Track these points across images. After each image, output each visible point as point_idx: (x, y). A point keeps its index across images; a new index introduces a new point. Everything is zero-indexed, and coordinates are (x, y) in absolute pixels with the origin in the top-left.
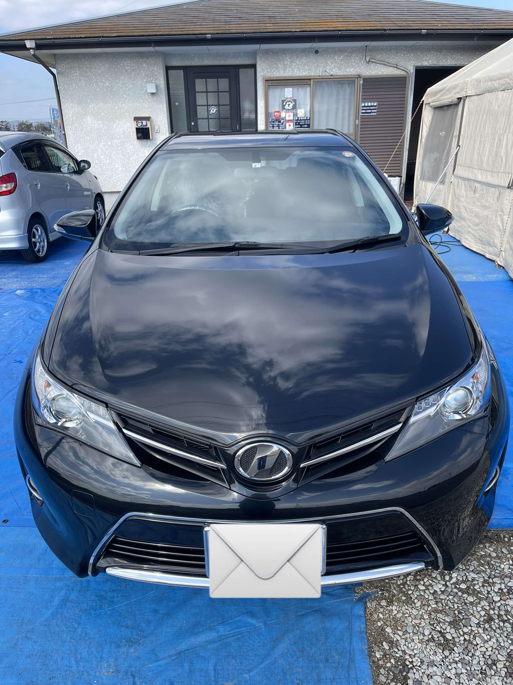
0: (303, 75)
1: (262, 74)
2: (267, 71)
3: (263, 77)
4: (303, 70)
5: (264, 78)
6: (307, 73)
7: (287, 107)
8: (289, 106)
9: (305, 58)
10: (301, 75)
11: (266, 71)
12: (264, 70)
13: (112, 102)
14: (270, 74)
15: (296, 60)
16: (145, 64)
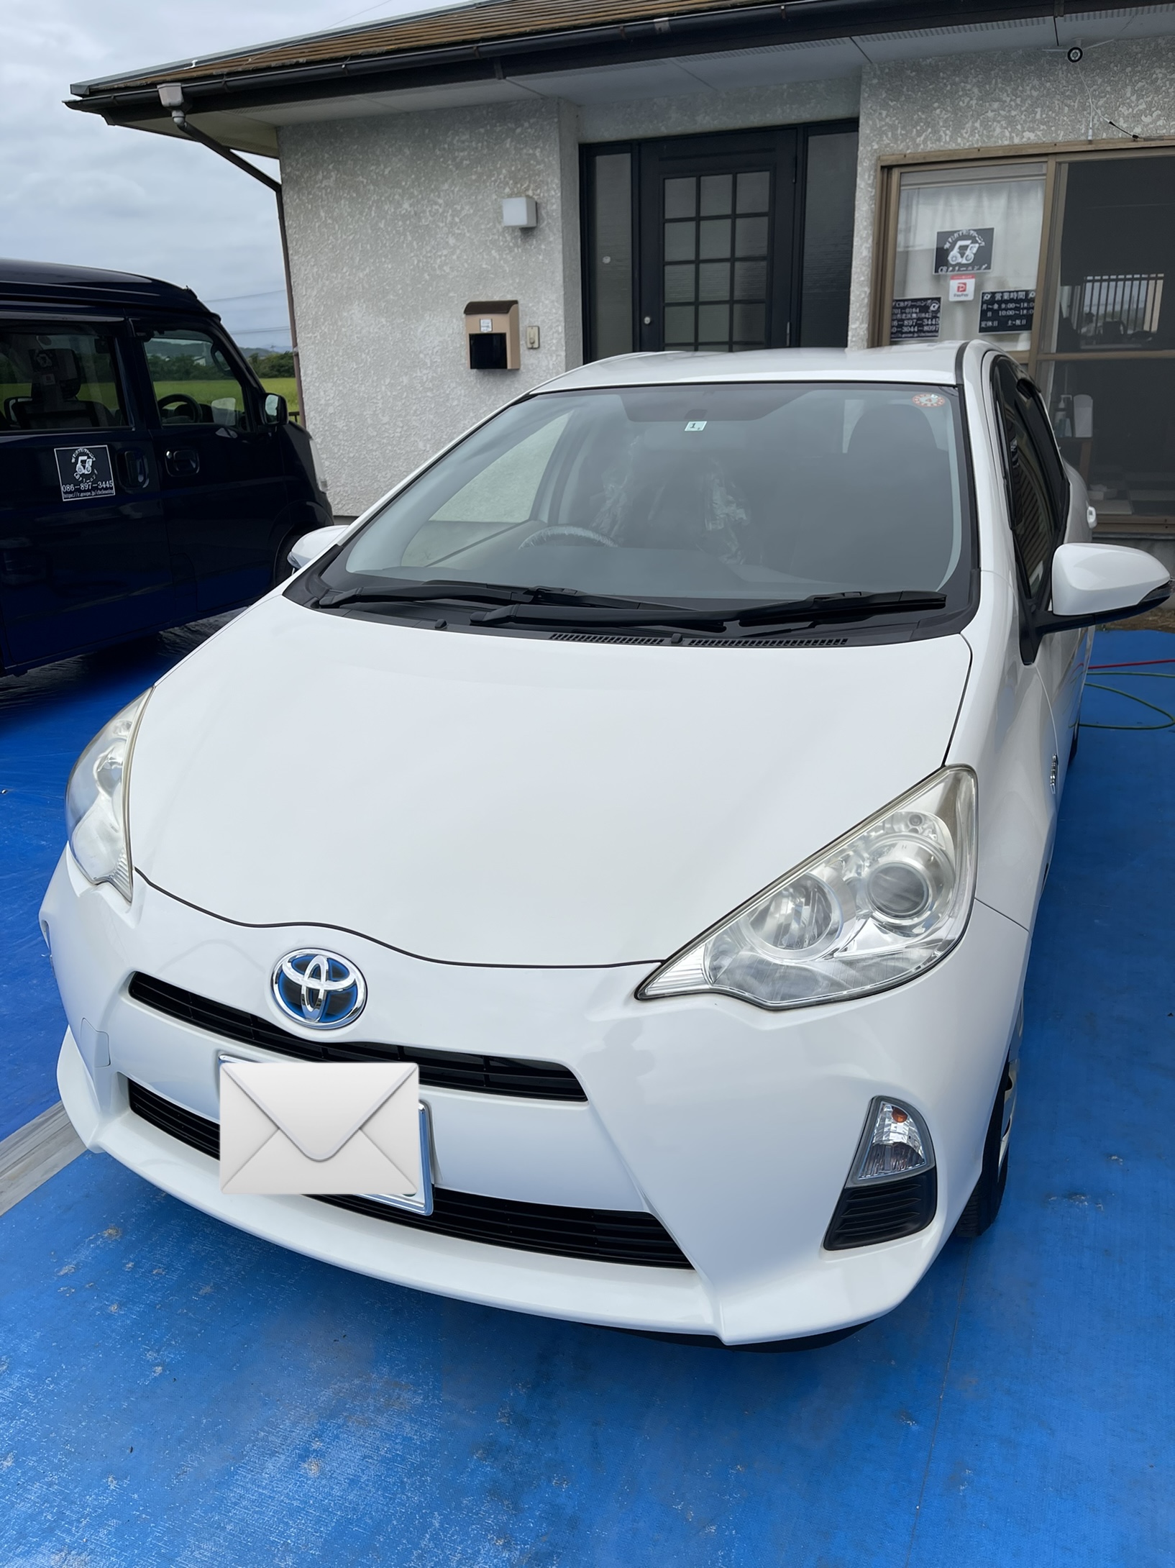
0: (1025, 140)
1: (876, 147)
2: (895, 138)
3: (875, 157)
4: (1026, 127)
5: (879, 158)
6: (1039, 133)
7: (954, 256)
8: (962, 257)
9: (1036, 82)
10: (1017, 141)
11: (890, 134)
12: (881, 133)
13: (416, 262)
14: (900, 148)
15: (1002, 90)
16: (509, 140)
